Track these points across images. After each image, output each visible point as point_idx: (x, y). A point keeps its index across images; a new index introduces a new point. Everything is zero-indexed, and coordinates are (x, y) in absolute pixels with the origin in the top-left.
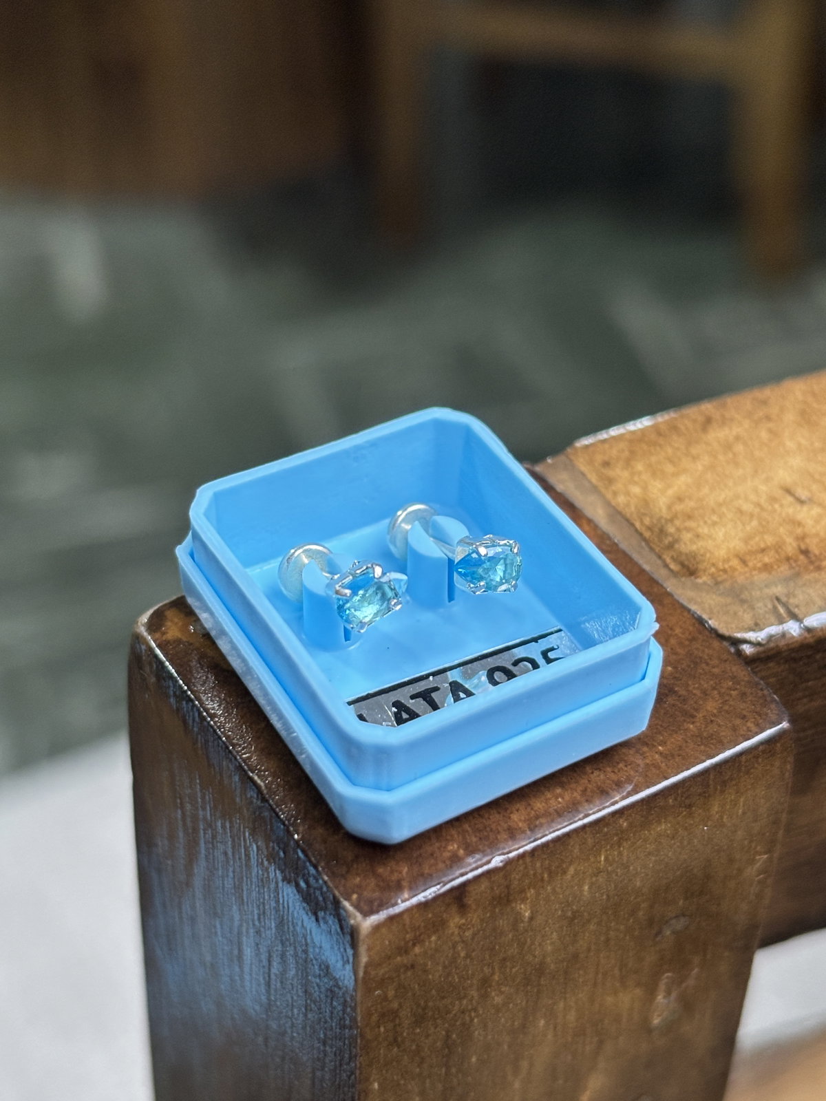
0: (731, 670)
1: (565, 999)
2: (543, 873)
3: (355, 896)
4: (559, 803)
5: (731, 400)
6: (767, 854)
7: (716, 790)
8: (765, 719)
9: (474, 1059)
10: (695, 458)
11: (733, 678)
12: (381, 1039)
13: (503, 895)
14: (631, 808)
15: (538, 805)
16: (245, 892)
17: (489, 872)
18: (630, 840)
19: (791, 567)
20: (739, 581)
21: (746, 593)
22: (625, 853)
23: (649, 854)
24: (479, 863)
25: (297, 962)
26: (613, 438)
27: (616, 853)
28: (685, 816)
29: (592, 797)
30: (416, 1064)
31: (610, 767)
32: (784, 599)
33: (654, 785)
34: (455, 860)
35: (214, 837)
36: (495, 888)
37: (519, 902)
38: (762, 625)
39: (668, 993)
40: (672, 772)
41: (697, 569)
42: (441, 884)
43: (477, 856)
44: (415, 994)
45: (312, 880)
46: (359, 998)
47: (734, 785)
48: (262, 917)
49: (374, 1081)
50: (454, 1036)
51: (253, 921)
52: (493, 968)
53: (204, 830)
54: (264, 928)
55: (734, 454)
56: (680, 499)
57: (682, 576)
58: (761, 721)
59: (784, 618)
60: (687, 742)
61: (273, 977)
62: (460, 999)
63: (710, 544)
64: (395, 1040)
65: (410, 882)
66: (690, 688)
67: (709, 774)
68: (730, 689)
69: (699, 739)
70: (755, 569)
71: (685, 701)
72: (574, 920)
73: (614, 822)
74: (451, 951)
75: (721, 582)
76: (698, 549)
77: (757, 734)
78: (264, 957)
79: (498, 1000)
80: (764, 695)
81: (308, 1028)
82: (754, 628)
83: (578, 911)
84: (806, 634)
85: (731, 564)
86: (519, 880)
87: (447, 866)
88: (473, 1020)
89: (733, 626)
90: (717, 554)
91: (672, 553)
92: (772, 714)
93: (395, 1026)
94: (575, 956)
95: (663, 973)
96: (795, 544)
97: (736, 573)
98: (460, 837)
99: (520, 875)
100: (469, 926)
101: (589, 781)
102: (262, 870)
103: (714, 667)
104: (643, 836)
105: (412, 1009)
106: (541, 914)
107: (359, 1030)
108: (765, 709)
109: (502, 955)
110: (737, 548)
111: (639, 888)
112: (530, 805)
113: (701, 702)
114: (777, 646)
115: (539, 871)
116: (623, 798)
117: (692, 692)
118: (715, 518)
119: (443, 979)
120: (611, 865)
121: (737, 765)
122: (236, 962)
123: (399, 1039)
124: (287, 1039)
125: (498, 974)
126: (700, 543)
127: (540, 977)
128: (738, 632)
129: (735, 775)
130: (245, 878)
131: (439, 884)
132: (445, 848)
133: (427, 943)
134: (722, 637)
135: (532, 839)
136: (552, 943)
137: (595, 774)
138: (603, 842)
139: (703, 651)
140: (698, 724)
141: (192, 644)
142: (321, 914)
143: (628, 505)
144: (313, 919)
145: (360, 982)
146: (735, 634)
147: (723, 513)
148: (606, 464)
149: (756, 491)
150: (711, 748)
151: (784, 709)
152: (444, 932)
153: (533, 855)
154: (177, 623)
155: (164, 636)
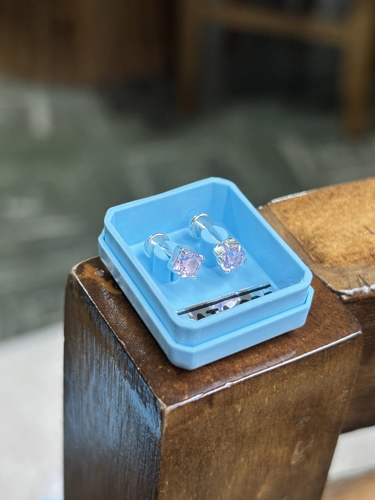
0: (337, 306)
1: (254, 449)
2: (248, 392)
3: (163, 397)
4: (257, 361)
5: (343, 186)
6: (347, 389)
7: (327, 359)
8: (351, 329)
9: (211, 474)
10: (325, 211)
11: (338, 310)
12: (170, 462)
13: (229, 400)
14: (289, 365)
15: (248, 361)
16: (113, 393)
17: (224, 390)
18: (287, 379)
19: (366, 262)
20: (342, 267)
21: (345, 272)
22: (285, 386)
23: (296, 386)
24: (220, 385)
25: (135, 425)
26: (289, 200)
27: (281, 385)
28: (313, 370)
29: (272, 359)
30: (185, 475)
31: (280, 346)
32: (362, 276)
33: (300, 355)
34: (209, 383)
35: (100, 367)
36: (226, 397)
37: (236, 404)
38: (352, 287)
39: (300, 450)
40: (308, 350)
41: (324, 261)
42: (202, 394)
43: (219, 382)
44: (187, 442)
45: (144, 388)
46: (162, 443)
47: (335, 358)
48: (120, 404)
49: (166, 480)
50: (203, 463)
51: (116, 406)
52: (223, 434)
53: (96, 365)
54: (120, 409)
55: (343, 210)
56: (318, 229)
57: (317, 263)
58: (349, 330)
59: (362, 285)
60: (315, 337)
61: (123, 432)
62: (207, 446)
63: (330, 250)
64: (177, 463)
65: (189, 392)
66: (318, 313)
67: (325, 352)
68: (336, 314)
69: (321, 336)
70: (350, 262)
71: (315, 319)
72: (260, 413)
73: (281, 371)
74: (205, 424)
75: (334, 267)
76: (325, 252)
77: (347, 335)
78: (120, 422)
79: (224, 448)
80: (351, 318)
81: (138, 456)
82: (348, 288)
83: (262, 410)
84: (371, 292)
85: (339, 259)
86: (237, 394)
87: (205, 386)
88: (212, 456)
89: (339, 287)
90: (333, 254)
91: (313, 253)
92: (354, 327)
93: (177, 456)
94: (260, 430)
95: (299, 441)
96: (368, 252)
97: (341, 263)
98: (212, 373)
99: (238, 392)
100: (213, 413)
101: (271, 352)
102: (122, 384)
103: (329, 304)
104: (293, 378)
105: (185, 449)
106: (246, 410)
107: (161, 457)
108: (351, 325)
109: (227, 427)
110: (342, 252)
111: (290, 401)
112: (244, 361)
113: (323, 320)
114: (358, 297)
115: (246, 390)
116: (286, 360)
117: (319, 315)
118: (333, 238)
119: (200, 436)
120: (278, 390)
121: (338, 348)
122: (106, 424)
123: (179, 463)
124: (128, 460)
125: (225, 436)
126: (326, 249)
127: (243, 439)
128: (341, 290)
129: (336, 353)
130: (113, 387)
131: (201, 393)
132: (205, 377)
133: (194, 420)
134: (333, 292)
135: (244, 376)
136: (249, 424)
137: (273, 349)
138: (276, 380)
139: (325, 297)
140: (321, 329)
141: (95, 280)
142: (147, 404)
143: (294, 230)
144: (144, 406)
145: (163, 435)
146: (340, 291)
147: (337, 236)
148: (285, 211)
149: (352, 227)
150: (326, 340)
151: (360, 325)
152: (202, 415)
153: (244, 383)
154: (89, 271)
155: (83, 276)
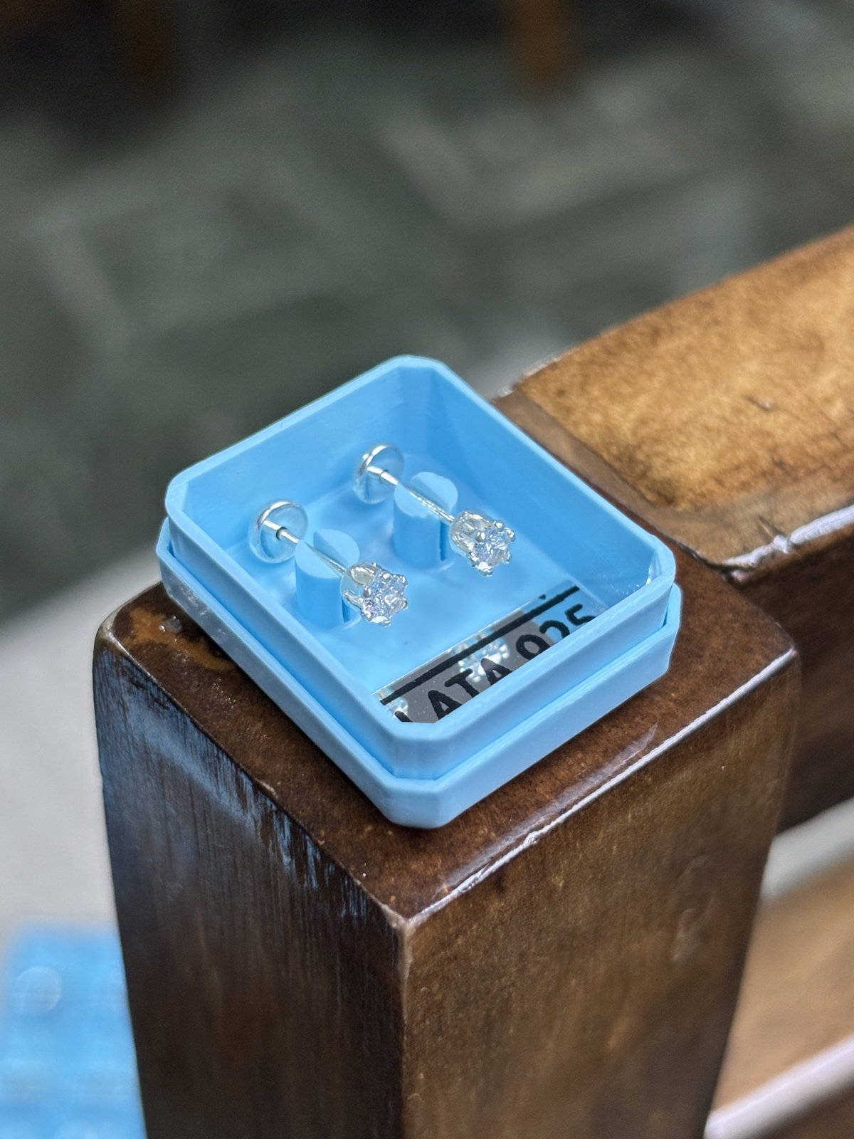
0: (728, 601)
1: (595, 955)
2: (575, 843)
3: (393, 898)
4: (583, 768)
7: (732, 728)
8: (770, 649)
10: (650, 375)
11: (733, 609)
12: (425, 1032)
13: (538, 872)
14: (654, 764)
15: (562, 773)
17: (523, 852)
18: (654, 793)
19: (769, 482)
20: (719, 504)
21: (729, 516)
22: (650, 809)
23: (672, 803)
24: (513, 843)
27: (642, 809)
28: (704, 760)
29: (614, 756)
31: (627, 723)
32: (767, 517)
33: (673, 734)
34: (488, 842)
36: (531, 866)
37: (553, 875)
38: (750, 548)
39: (687, 928)
40: (690, 718)
41: (674, 497)
42: (479, 872)
43: (510, 837)
44: (457, 983)
47: (748, 721)
50: (494, 1013)
52: (530, 942)
55: (689, 366)
56: (643, 422)
57: (662, 506)
58: (767, 651)
59: (770, 536)
60: (699, 685)
62: (500, 978)
63: (682, 468)
65: (447, 874)
66: (691, 626)
67: (724, 715)
68: (731, 621)
69: (710, 680)
70: (733, 489)
72: (603, 879)
73: (640, 779)
74: (491, 935)
75: (701, 507)
76: (672, 475)
77: (765, 666)
80: (766, 624)
82: (743, 552)
83: (607, 871)
84: (794, 552)
85: (707, 486)
86: (553, 853)
87: (481, 852)
89: (723, 553)
90: (691, 478)
91: (646, 482)
92: (778, 642)
93: (439, 1017)
94: (605, 913)
95: (684, 910)
96: (767, 456)
97: (715, 496)
98: (490, 819)
99: (554, 849)
100: (508, 908)
101: (608, 740)
103: (711, 600)
104: (666, 787)
105: (455, 997)
106: (574, 882)
108: (770, 639)
109: (538, 929)
110: (711, 468)
112: (553, 774)
113: (705, 641)
114: (768, 568)
115: (572, 841)
116: (645, 753)
118: (683, 439)
119: (483, 963)
120: (637, 822)
121: (751, 701)
123: (443, 1028)
125: (534, 947)
126: (673, 468)
127: (572, 941)
128: (727, 558)
129: (749, 711)
131: (476, 872)
132: (476, 833)
133: (469, 933)
134: (712, 567)
135: (561, 810)
136: (584, 906)
137: (613, 733)
138: (630, 801)
139: (697, 584)
140: (707, 664)
141: (166, 646)
143: (591, 435)
145: (406, 982)
146: (725, 562)
147: (691, 433)
148: (561, 393)
149: (718, 403)
150: (723, 687)
151: (788, 636)
152: (484, 919)
153: (566, 827)
154: (145, 624)
155: (135, 640)
